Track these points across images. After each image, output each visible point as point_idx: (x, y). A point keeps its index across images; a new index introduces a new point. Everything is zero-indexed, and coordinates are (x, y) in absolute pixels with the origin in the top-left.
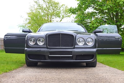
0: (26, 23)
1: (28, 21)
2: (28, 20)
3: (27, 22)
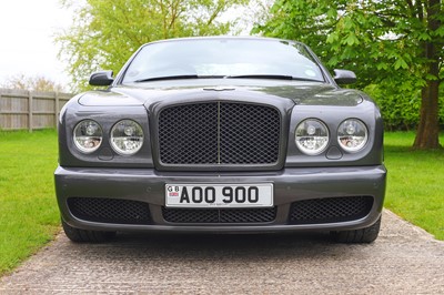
0: (83, 26)
1: (89, 19)
2: (88, 15)
3: (88, 24)
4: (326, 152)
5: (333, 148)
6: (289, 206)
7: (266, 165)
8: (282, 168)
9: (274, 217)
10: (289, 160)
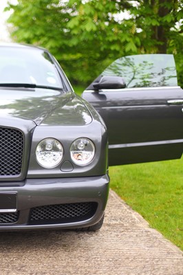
4: (60, 166)
5: (67, 162)
6: (29, 210)
7: (11, 176)
8: (24, 180)
9: (17, 219)
10: (30, 173)
